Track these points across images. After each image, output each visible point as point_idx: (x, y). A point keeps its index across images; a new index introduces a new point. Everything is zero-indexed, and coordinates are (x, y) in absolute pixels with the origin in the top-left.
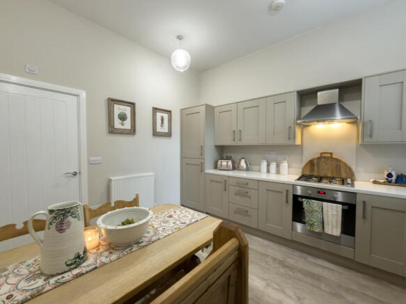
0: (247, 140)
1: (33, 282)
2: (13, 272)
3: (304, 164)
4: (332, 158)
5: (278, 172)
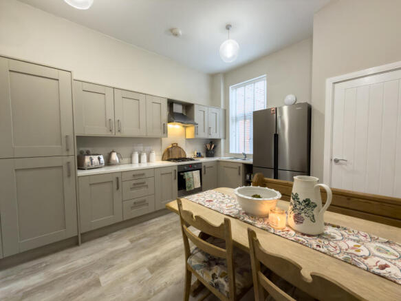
0: (128, 131)
1: (332, 234)
2: (340, 252)
3: (163, 152)
4: (177, 146)
5: (148, 160)
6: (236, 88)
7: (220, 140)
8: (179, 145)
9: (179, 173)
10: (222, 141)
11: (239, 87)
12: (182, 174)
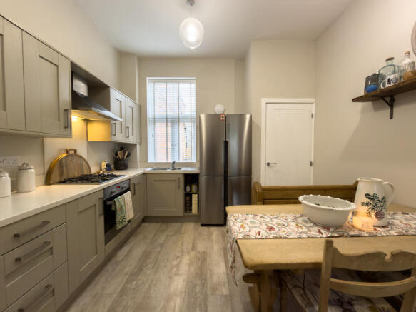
4: (76, 155)
6: (154, 82)
7: (135, 145)
8: (78, 153)
9: (105, 203)
10: (138, 146)
11: (160, 81)
12: (109, 203)
